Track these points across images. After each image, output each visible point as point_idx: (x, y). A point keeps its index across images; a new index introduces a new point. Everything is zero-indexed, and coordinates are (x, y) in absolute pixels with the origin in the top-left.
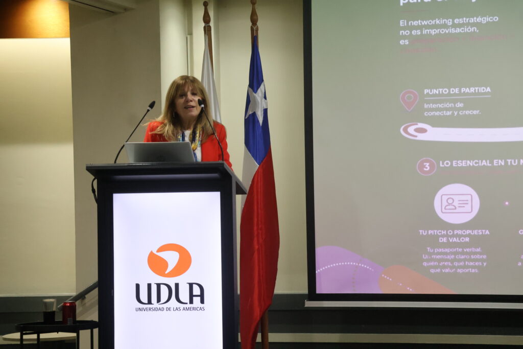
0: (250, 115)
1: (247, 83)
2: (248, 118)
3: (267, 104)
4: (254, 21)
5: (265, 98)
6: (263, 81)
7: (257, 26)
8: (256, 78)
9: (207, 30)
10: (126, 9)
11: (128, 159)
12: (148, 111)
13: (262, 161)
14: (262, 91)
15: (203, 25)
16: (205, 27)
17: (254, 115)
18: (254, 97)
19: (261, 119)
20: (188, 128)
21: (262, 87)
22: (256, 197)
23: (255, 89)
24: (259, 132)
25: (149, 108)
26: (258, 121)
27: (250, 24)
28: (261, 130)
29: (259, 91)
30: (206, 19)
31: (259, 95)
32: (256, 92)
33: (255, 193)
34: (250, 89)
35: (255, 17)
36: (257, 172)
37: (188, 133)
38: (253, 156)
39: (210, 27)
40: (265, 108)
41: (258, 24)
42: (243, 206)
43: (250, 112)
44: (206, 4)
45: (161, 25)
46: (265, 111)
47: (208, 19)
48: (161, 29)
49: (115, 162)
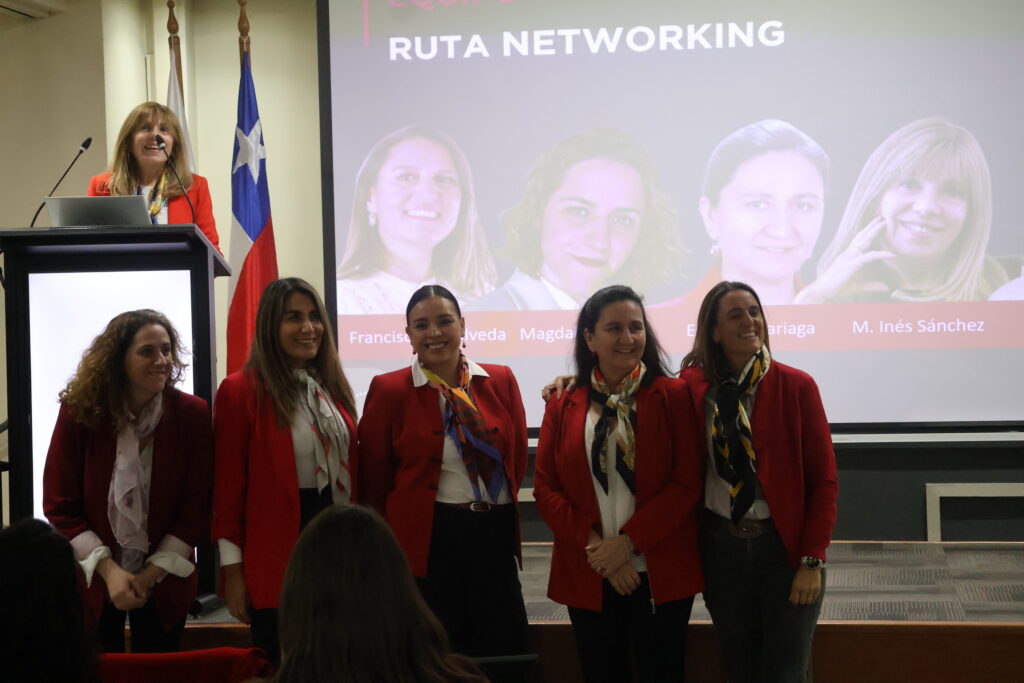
0: (239, 169)
1: (235, 120)
2: (237, 172)
3: (264, 152)
4: (244, 30)
5: (262, 143)
6: (258, 117)
7: (249, 39)
8: (247, 114)
9: (174, 43)
10: (51, 13)
11: (51, 221)
12: (81, 152)
13: (258, 236)
14: (256, 134)
15: (168, 35)
16: (170, 39)
17: (245, 168)
18: (246, 144)
19: (255, 175)
20: (148, 183)
21: (257, 126)
22: (249, 289)
23: (247, 130)
24: (253, 192)
25: (82, 148)
26: (252, 177)
27: (238, 34)
28: (255, 190)
29: (253, 132)
30: (173, 26)
31: (252, 139)
32: (247, 135)
33: (248, 282)
34: (240, 131)
35: (245, 25)
36: (252, 251)
37: (147, 191)
38: (245, 228)
39: (177, 39)
40: (262, 157)
41: (250, 34)
42: (230, 303)
43: (240, 164)
44: (171, 6)
45: (104, 37)
46: (263, 163)
47: (174, 26)
48: (104, 41)
49: (32, 225)
